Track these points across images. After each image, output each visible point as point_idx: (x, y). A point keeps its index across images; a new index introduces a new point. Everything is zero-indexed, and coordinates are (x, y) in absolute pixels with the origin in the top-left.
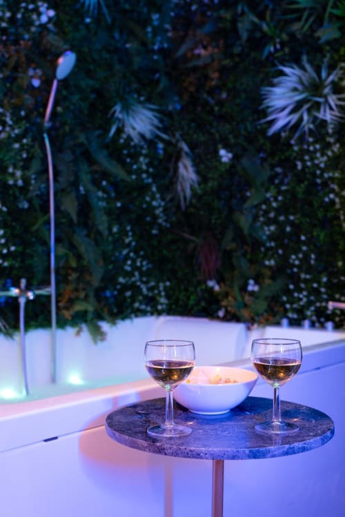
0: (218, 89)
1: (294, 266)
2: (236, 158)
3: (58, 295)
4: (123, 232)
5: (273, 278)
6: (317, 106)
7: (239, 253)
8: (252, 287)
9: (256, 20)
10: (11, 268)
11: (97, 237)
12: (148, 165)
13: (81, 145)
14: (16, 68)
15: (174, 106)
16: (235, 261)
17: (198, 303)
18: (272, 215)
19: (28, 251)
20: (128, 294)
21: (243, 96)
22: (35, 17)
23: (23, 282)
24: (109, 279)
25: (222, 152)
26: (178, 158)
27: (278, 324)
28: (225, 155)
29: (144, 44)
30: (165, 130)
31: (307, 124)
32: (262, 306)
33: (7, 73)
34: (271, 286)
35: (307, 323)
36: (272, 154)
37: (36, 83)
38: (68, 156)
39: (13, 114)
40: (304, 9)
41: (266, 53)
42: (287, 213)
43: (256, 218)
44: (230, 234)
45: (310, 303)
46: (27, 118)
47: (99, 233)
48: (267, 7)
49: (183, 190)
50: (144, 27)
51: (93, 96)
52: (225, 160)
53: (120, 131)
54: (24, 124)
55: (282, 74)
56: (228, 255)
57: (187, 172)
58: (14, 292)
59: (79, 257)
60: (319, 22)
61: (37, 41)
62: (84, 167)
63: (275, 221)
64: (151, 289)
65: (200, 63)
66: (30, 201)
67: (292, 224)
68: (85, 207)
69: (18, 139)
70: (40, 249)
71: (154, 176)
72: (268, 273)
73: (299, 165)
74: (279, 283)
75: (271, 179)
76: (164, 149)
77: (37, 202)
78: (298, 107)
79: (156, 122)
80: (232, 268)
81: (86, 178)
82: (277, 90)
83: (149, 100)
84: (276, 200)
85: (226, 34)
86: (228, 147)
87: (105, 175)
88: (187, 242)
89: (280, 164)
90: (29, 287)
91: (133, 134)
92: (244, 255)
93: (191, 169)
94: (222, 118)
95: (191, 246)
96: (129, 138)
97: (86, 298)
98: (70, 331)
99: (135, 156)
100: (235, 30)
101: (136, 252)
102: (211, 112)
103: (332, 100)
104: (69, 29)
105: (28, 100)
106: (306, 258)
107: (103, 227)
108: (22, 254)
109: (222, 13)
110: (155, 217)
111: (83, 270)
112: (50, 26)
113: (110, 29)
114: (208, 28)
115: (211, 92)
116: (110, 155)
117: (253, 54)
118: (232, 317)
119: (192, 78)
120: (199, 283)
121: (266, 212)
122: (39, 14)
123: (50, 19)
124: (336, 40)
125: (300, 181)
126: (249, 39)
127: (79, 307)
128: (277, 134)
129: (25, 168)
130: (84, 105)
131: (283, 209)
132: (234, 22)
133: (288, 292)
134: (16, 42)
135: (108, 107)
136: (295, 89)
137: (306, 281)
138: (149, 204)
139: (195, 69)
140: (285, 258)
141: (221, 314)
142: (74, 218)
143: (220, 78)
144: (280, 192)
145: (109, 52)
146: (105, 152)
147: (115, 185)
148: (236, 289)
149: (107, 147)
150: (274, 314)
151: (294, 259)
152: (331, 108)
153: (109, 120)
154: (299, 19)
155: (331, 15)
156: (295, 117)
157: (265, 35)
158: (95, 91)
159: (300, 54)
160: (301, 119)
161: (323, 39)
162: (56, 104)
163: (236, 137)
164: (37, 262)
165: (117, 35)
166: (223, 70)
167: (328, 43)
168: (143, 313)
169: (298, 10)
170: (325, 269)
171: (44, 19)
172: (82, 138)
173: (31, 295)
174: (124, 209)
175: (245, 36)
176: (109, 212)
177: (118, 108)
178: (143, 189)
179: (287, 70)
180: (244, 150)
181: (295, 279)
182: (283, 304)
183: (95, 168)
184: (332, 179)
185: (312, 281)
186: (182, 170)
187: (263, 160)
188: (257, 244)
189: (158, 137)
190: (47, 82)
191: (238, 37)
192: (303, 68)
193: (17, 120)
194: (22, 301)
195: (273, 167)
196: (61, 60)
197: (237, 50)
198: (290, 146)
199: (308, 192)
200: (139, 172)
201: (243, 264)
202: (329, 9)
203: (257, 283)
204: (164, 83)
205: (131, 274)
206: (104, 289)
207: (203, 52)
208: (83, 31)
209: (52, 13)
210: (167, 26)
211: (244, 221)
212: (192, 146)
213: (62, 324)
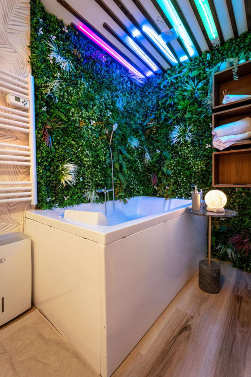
0: (156, 133)
1: (179, 181)
2: (162, 152)
3: (115, 191)
4: (131, 173)
5: (173, 185)
6: (185, 136)
7: (163, 178)
8: (167, 188)
9: (166, 114)
10: (102, 184)
11: (124, 175)
12: (137, 155)
13: (119, 149)
14: (102, 128)
15: (143, 138)
16: (162, 181)
17: (151, 192)
18: (172, 167)
19: (107, 179)
20: (133, 190)
21: (163, 135)
22: (106, 114)
23: (105, 188)
24: (127, 186)
25: (158, 151)
26: (145, 152)
27: (175, 198)
28: (158, 152)
29: (135, 122)
30: (141, 145)
31: (182, 142)
32: (170, 193)
33: (100, 129)
34: (172, 187)
35: (183, 197)
36: (172, 151)
37: (107, 132)
38: (116, 153)
39: (101, 141)
40: (180, 110)
41: (169, 122)
42: (177, 167)
43: (168, 168)
44: (160, 173)
45: (184, 192)
46: (105, 142)
47: (125, 174)
48: (169, 110)
49: (147, 162)
50: (135, 117)
51: (122, 136)
52: (158, 153)
53: (129, 146)
54: (104, 144)
55: (175, 128)
56: (160, 179)
57: (148, 157)
58: (103, 190)
59: (120, 180)
60: (185, 113)
61: (107, 121)
62: (121, 156)
63: (173, 169)
64: (138, 189)
65: (150, 126)
66: (106, 165)
67: (178, 170)
68: (121, 167)
69: (103, 148)
70: (109, 178)
71: (138, 158)
72: (171, 184)
73: (180, 153)
74: (175, 186)
75: (172, 157)
76: (141, 151)
77: (108, 165)
78: (179, 137)
79: (138, 143)
80: (161, 183)
81: (121, 159)
82: (174, 132)
83: (137, 137)
84: (173, 163)
85: (158, 118)
86: (159, 149)
87: (126, 158)
88: (148, 176)
89: (174, 153)
90: (107, 189)
91: (133, 146)
92: (165, 179)
93: (149, 156)
94: (157, 141)
95: (149, 177)
96: (132, 147)
97: (122, 192)
98: (118, 201)
99: (133, 153)
100: (160, 116)
101: (134, 179)
102: (154, 140)
103: (190, 134)
104: (115, 117)
105: (105, 137)
106: (183, 179)
107: (126, 172)
108: (105, 180)
109: (156, 112)
110: (139, 169)
111: (121, 184)
112: (111, 117)
113: (126, 118)
114: (153, 117)
115: (153, 134)
116: (127, 152)
117: (166, 123)
118: (162, 196)
119: (148, 131)
120: (152, 187)
121: (170, 167)
122: (108, 113)
123: (110, 115)
124: (190, 117)
125: (180, 158)
126: (164, 119)
127: (120, 194)
128: (174, 145)
129: (105, 156)
130: (120, 139)
131: (176, 166)
132: (160, 114)
133: (177, 189)
134: (102, 121)
135: (126, 139)
136: (179, 132)
137: (182, 186)
138: (137, 166)
139: (149, 128)
140: (177, 179)
141: (158, 195)
142: (119, 170)
143: (156, 130)
144: (174, 161)
145: (126, 124)
146: (126, 151)
147: (128, 161)
148: (162, 188)
149: (126, 150)
150: (174, 195)
151: (179, 180)
152: (189, 137)
153: (126, 142)
154: (179, 112)
155: (189, 111)
156: (179, 140)
157: (169, 118)
158: (123, 135)
159: (180, 122)
160: (180, 140)
161: (186, 117)
162: (113, 138)
163: (161, 146)
164: (109, 182)
165: (128, 119)
166: (157, 128)
167: (188, 118)
168: (137, 195)
169: (179, 110)
170: (188, 182)
171: (109, 115)
172: (120, 148)
173: (108, 191)
174: (131, 167)
175: (163, 118)
176: (127, 168)
177: (129, 139)
178: (136, 161)
179: (176, 127)
180: (164, 150)
181: (179, 185)
182: (176, 192)
183: (123, 156)
184: (190, 156)
185: (184, 186)
186: (146, 156)
187: (169, 152)
188: (168, 175)
189: (139, 147)
190: (110, 132)
191: (161, 119)
192: (180, 126)
193: (103, 143)
194: (105, 193)
195: (172, 154)
196: (114, 126)
197: (161, 122)
198: (177, 148)
199: (183, 160)
200: (134, 157)
201: (164, 181)
202: (188, 109)
203: (168, 186)
204: (141, 132)
205: (133, 185)
206: (126, 189)
207: (151, 124)
208: (119, 118)
209: (111, 113)
210: (141, 117)
211: (165, 169)
212: (149, 149)
213: (116, 199)
